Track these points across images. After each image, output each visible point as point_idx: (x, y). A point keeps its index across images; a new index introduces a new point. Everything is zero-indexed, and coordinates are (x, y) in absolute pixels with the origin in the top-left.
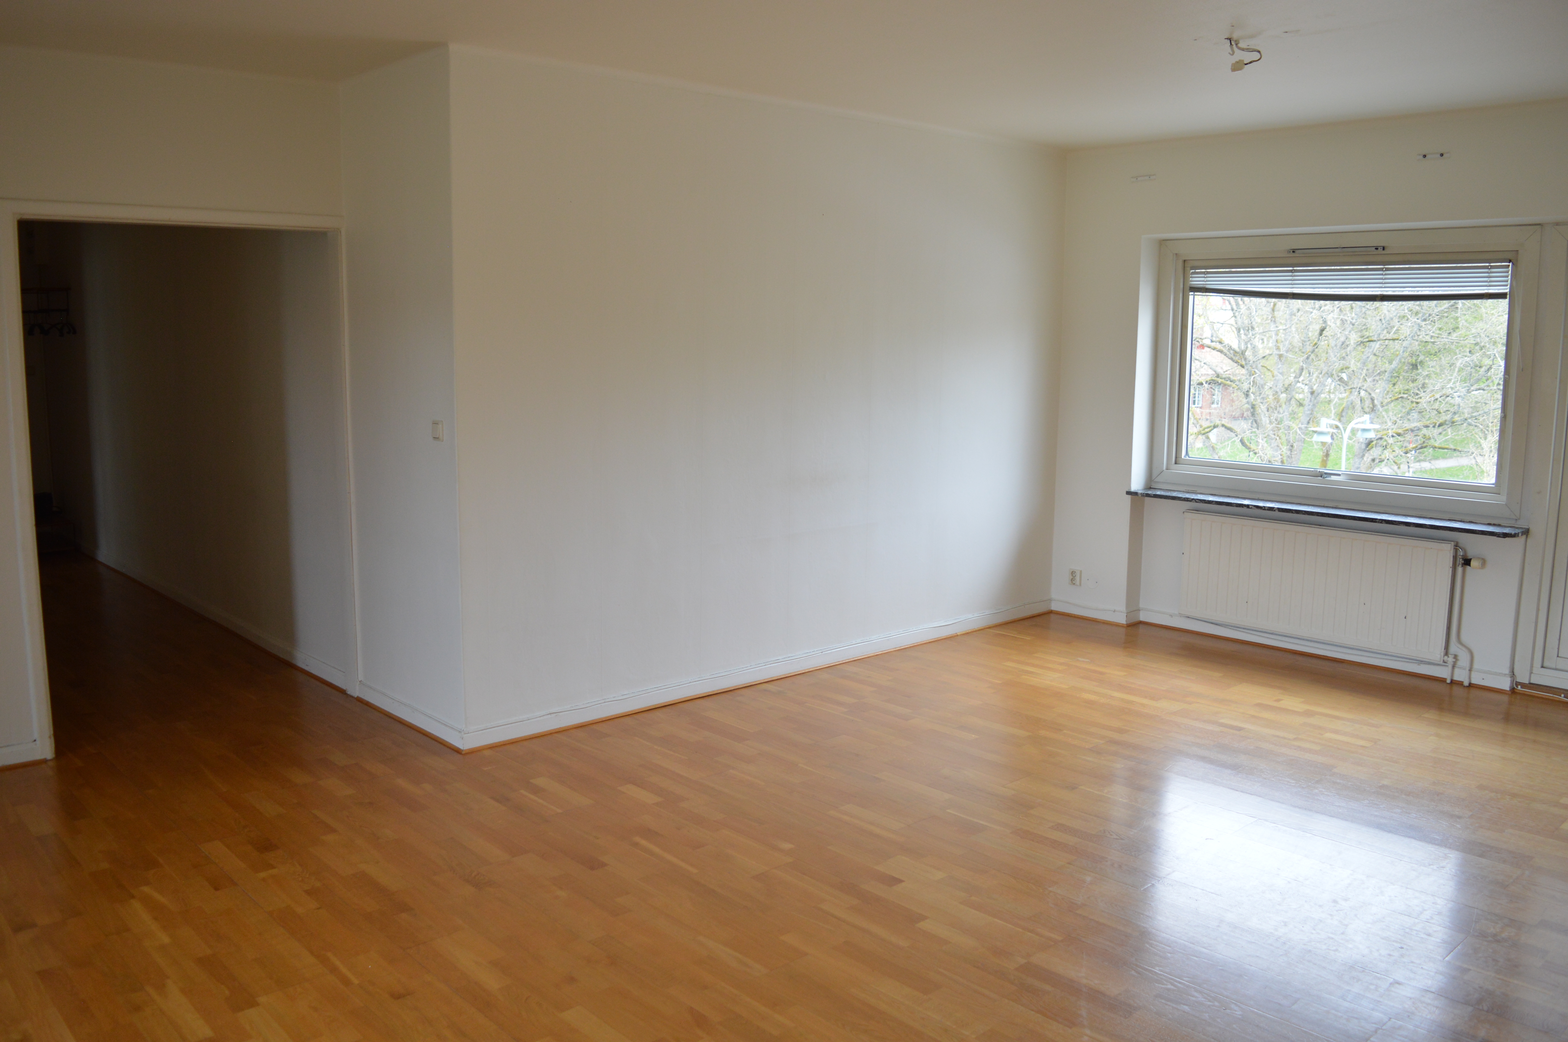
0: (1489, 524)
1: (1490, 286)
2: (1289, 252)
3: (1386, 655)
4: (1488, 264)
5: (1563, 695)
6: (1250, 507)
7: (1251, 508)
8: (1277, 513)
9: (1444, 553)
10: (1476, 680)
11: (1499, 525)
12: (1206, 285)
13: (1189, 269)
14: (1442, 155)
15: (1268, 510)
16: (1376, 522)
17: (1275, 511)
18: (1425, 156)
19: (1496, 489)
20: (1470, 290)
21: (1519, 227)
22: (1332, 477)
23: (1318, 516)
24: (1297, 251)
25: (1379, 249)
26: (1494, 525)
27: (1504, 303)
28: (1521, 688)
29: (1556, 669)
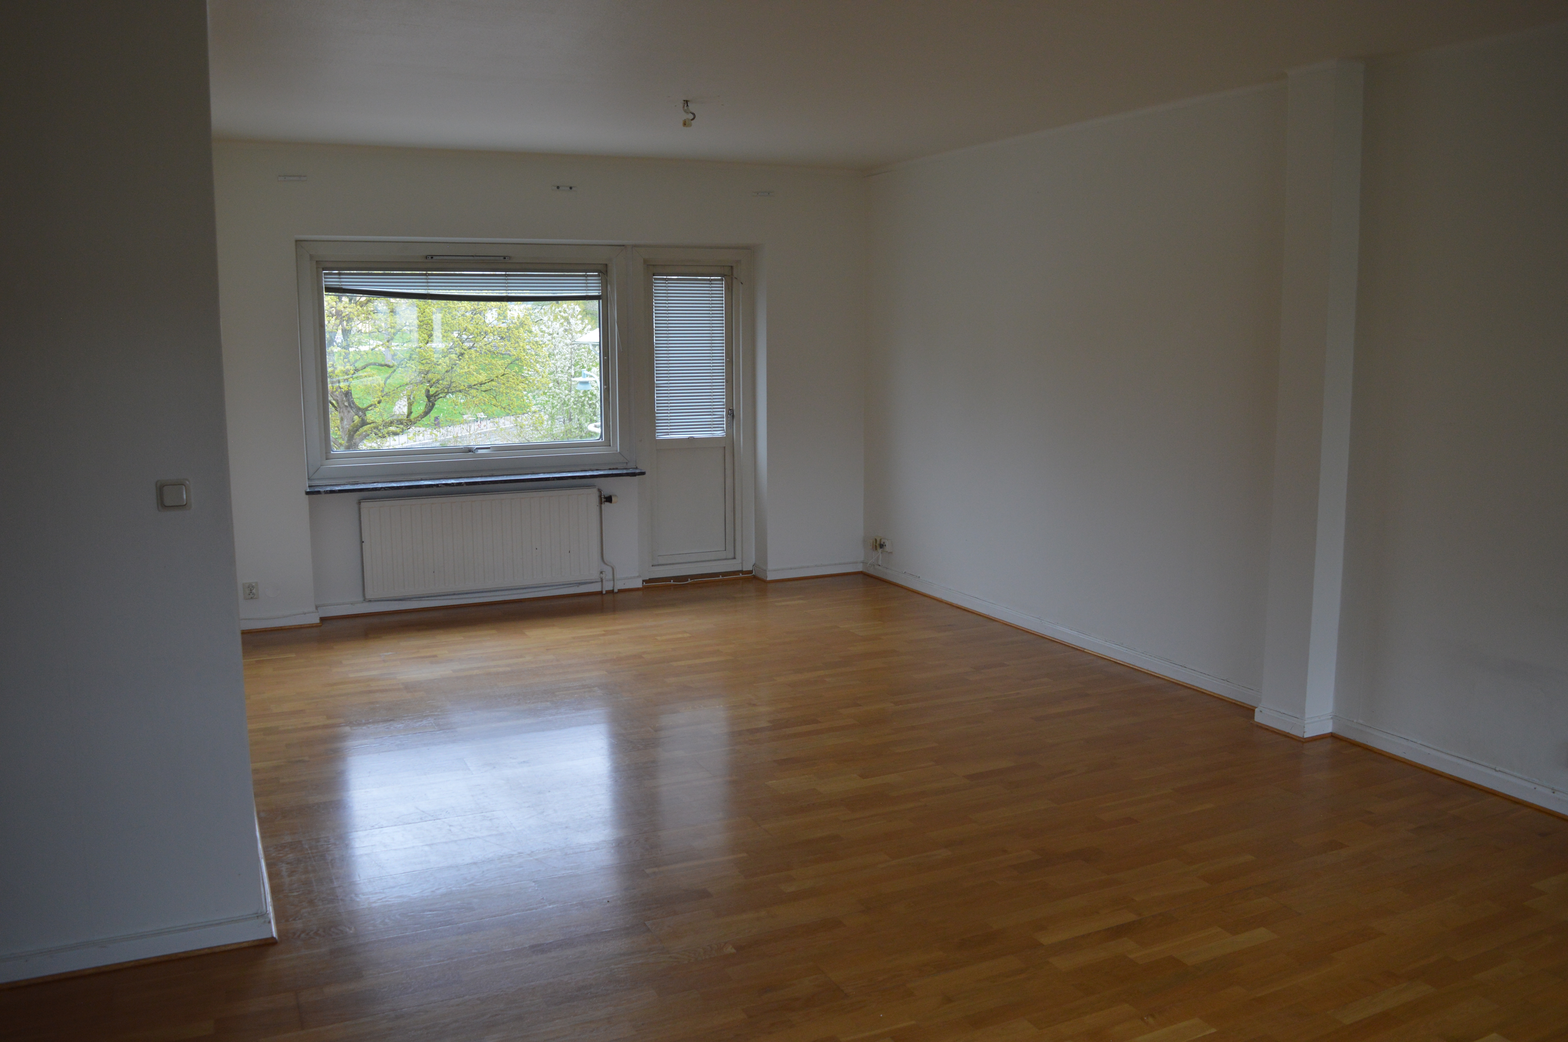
0: (610, 469)
1: (588, 290)
2: (426, 257)
3: (552, 586)
4: (584, 273)
5: (672, 581)
6: (440, 485)
7: (441, 487)
8: (465, 488)
9: (592, 496)
10: (620, 586)
11: (617, 469)
12: (342, 285)
13: (321, 269)
14: (571, 188)
15: (456, 485)
16: (549, 480)
17: (463, 485)
18: (558, 187)
19: (607, 443)
20: (576, 293)
21: (609, 247)
22: (479, 451)
23: (502, 483)
24: (435, 258)
25: (507, 259)
26: (613, 469)
27: (596, 302)
28: (646, 583)
29: (658, 565)
